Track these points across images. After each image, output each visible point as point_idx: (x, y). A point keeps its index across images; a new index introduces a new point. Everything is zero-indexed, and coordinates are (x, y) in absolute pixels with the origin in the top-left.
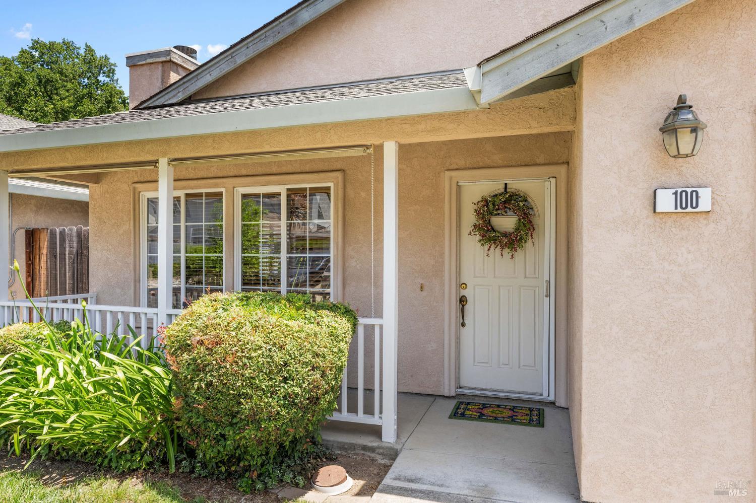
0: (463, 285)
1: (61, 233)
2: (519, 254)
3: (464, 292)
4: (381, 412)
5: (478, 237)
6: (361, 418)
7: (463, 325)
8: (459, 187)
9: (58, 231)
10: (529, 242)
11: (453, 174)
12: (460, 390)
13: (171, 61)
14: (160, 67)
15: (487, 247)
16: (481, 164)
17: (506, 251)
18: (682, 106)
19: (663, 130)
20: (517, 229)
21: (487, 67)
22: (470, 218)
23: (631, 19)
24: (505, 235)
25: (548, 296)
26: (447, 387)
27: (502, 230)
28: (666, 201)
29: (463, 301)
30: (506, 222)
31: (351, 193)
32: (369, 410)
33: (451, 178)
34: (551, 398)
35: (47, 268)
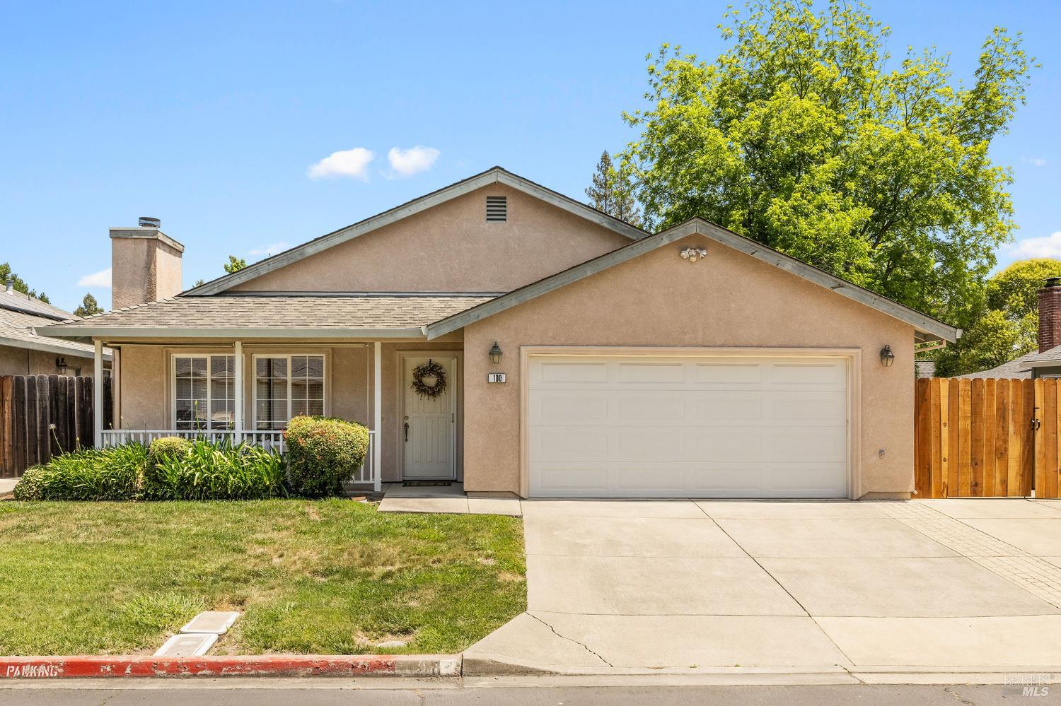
0: (407, 418)
1: (29, 381)
2: (438, 399)
3: (407, 421)
4: (373, 477)
5: (415, 389)
6: (362, 481)
7: (406, 440)
8: (404, 361)
9: (25, 378)
10: (443, 392)
11: (401, 352)
12: (404, 478)
13: (157, 239)
14: (145, 243)
15: (420, 395)
16: (417, 348)
17: (431, 397)
18: (495, 347)
19: (490, 354)
20: (436, 386)
21: (430, 327)
22: (410, 378)
23: (478, 316)
24: (430, 388)
25: (453, 422)
26: (398, 476)
27: (429, 385)
28: (492, 378)
29: (406, 426)
30: (431, 381)
31: (337, 361)
32: (367, 478)
33: (400, 355)
34: (455, 478)
35: (12, 413)
